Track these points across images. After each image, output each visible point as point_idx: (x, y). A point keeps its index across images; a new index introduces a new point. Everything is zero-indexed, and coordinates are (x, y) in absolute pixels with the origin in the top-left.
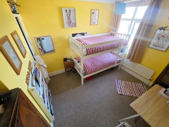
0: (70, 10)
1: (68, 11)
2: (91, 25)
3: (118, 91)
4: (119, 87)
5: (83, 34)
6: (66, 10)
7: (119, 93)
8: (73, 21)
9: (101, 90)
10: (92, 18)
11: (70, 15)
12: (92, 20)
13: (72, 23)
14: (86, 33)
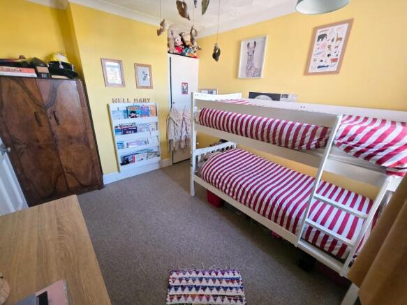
0: (255, 43)
1: (252, 45)
2: (306, 73)
3: (181, 275)
4: (201, 279)
5: (275, 97)
6: (248, 44)
7: (174, 275)
8: (256, 65)
9: (181, 228)
10: (314, 52)
11: (253, 52)
12: (313, 57)
13: (253, 69)
14: (286, 96)
